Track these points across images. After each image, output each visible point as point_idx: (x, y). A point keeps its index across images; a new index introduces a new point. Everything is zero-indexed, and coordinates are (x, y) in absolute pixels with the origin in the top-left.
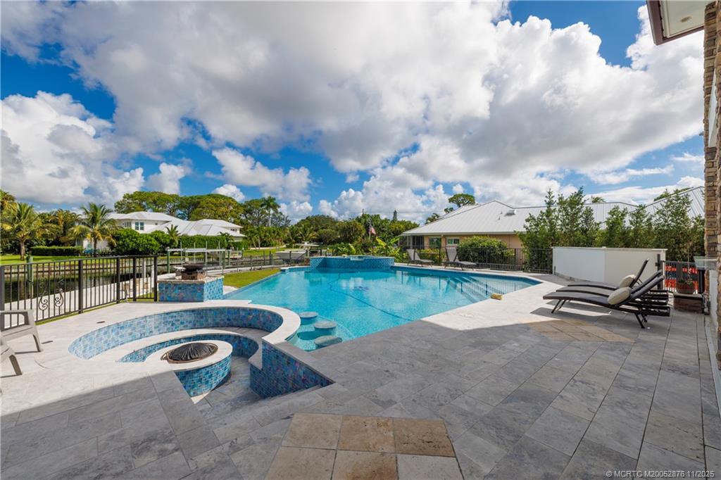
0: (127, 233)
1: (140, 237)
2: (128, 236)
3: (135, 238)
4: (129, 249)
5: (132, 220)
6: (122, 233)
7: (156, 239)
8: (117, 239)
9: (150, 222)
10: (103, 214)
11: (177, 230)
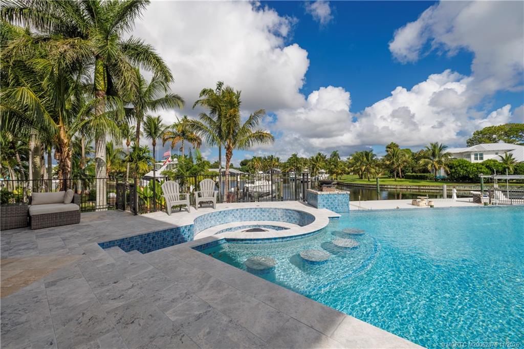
0: (459, 163)
1: (471, 165)
2: (459, 165)
3: (465, 166)
4: (460, 176)
5: (471, 152)
6: (455, 163)
7: (487, 167)
8: (451, 167)
9: (489, 152)
10: (440, 149)
11: (513, 157)
